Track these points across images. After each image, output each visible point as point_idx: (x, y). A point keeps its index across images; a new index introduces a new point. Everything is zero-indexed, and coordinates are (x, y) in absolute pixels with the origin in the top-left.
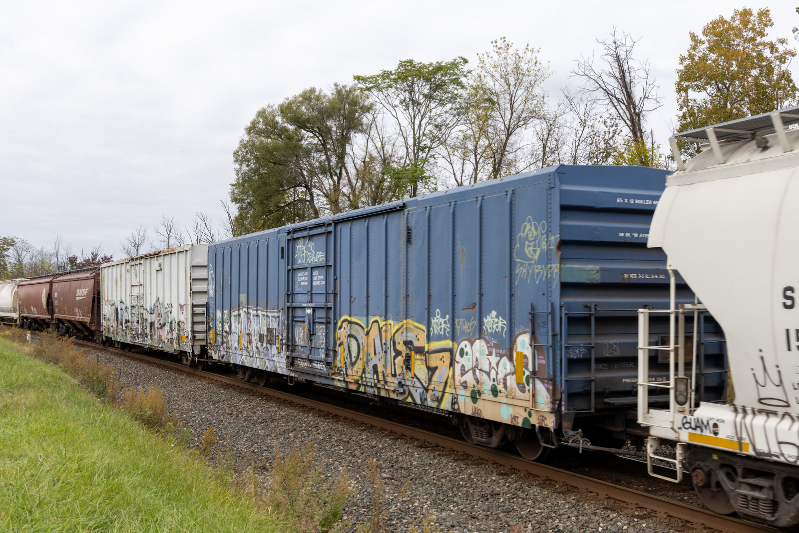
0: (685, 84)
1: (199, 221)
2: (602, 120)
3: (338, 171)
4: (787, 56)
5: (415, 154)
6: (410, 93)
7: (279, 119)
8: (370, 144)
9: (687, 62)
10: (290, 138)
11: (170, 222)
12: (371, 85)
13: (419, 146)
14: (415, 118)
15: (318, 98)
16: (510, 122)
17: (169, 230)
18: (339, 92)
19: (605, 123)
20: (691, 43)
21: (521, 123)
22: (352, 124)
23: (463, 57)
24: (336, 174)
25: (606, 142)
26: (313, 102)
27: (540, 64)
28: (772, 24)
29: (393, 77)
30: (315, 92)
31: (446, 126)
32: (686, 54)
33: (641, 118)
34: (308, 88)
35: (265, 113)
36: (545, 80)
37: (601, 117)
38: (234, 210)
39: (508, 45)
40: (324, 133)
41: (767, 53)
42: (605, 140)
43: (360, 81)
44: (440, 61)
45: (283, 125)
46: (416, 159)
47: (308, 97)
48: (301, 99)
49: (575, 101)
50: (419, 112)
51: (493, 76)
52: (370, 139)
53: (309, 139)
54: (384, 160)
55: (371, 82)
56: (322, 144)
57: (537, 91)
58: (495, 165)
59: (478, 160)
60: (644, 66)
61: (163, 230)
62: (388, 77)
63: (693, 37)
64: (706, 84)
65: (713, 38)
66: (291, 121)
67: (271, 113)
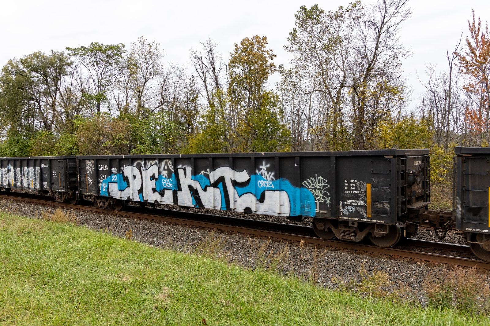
2: (189, 78)
5: (99, 88)
6: (95, 58)
7: (20, 66)
10: (26, 76)
12: (75, 53)
13: (101, 84)
14: (98, 70)
15: (43, 57)
16: (146, 76)
18: (54, 55)
19: (191, 79)
20: (235, 48)
22: (61, 71)
23: (123, 43)
25: (191, 87)
26: (40, 58)
28: (268, 43)
29: (86, 50)
30: (41, 53)
32: (233, 52)
34: (38, 52)
35: (12, 62)
36: (162, 58)
37: (188, 76)
39: (144, 40)
40: (45, 75)
41: (266, 55)
43: (70, 50)
44: (112, 44)
45: (23, 69)
46: (99, 91)
47: (37, 55)
48: (32, 56)
49: (176, 68)
51: (138, 54)
52: (73, 78)
53: (37, 77)
54: (82, 90)
55: (75, 51)
56: (46, 80)
57: (159, 62)
59: (128, 92)
62: (84, 50)
63: (236, 45)
64: (241, 65)
65: (245, 47)
66: (27, 67)
67: (15, 62)
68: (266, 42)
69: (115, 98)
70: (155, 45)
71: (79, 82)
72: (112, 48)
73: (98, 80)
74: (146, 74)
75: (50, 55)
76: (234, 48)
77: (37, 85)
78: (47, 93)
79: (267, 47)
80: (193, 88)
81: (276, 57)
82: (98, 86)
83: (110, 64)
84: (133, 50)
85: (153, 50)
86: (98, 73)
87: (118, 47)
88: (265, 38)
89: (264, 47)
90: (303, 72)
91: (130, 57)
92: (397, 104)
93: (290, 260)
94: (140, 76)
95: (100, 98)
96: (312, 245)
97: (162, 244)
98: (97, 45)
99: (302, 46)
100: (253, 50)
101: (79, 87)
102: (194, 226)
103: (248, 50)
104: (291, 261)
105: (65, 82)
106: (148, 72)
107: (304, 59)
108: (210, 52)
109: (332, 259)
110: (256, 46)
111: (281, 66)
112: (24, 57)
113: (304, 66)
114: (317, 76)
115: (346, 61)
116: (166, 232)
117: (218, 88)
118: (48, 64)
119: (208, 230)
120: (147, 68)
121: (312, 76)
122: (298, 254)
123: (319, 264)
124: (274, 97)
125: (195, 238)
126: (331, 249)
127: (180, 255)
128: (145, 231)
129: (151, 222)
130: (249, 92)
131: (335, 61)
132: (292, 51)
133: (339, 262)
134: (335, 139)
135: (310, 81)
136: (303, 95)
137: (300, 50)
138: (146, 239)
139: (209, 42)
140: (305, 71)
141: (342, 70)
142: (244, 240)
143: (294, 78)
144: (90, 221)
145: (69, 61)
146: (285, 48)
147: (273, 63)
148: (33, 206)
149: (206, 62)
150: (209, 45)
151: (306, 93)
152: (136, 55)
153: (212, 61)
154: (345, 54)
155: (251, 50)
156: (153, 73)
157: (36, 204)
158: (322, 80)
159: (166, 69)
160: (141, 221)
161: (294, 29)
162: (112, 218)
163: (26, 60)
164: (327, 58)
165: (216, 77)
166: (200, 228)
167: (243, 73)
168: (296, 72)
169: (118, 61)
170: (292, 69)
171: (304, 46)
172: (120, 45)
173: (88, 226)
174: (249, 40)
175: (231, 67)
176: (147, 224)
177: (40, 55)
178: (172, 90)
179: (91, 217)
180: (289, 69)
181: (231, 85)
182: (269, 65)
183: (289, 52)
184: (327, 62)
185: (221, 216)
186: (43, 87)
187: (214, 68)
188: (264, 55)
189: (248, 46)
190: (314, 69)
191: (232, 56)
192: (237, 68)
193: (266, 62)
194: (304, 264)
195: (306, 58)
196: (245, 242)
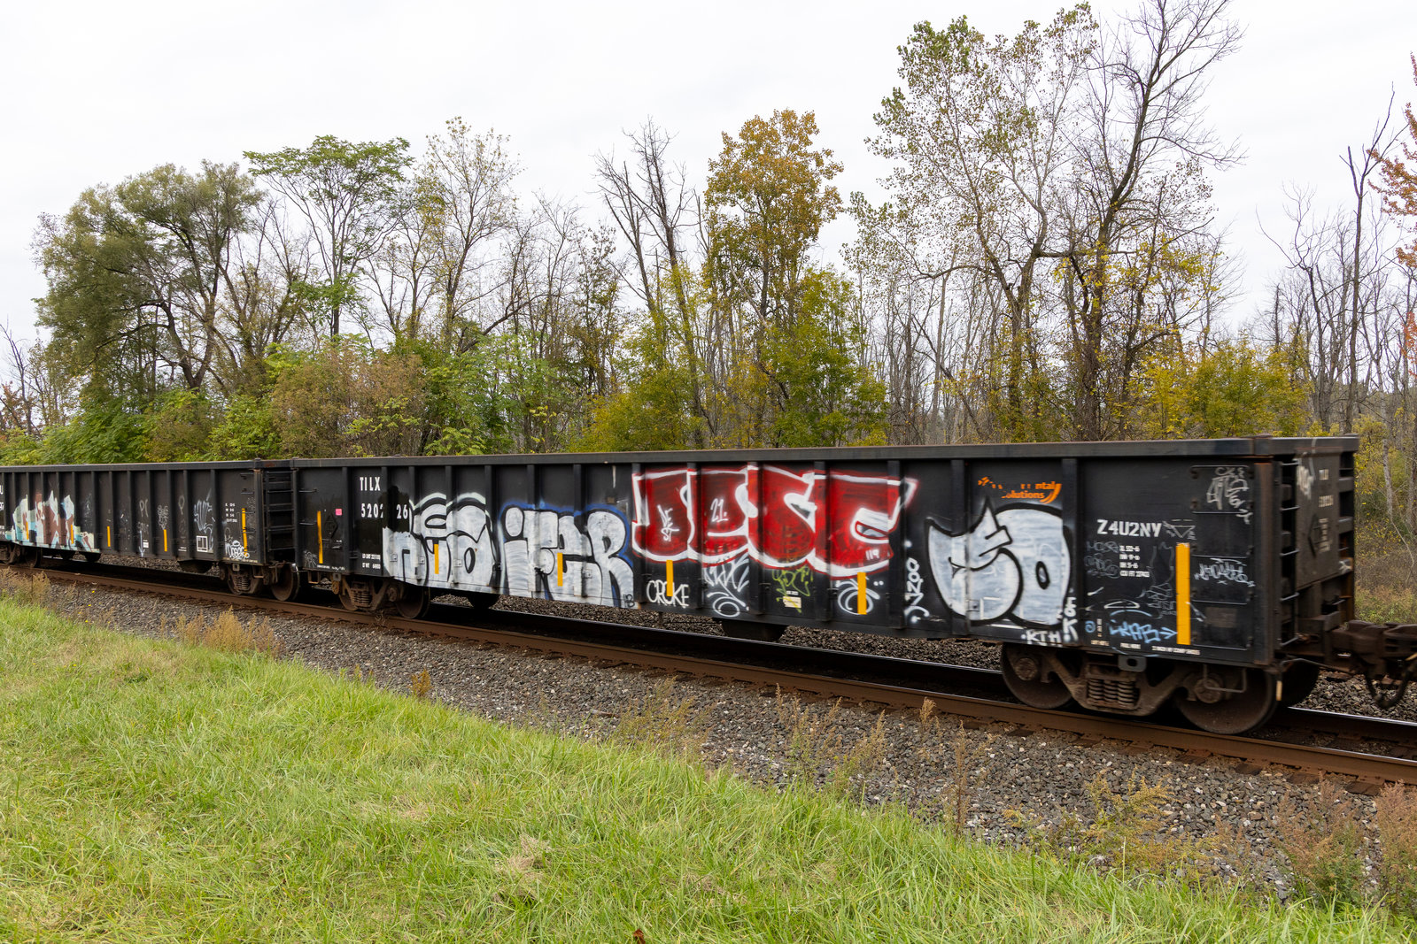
0: (716, 195)
4: (834, 171)
6: (325, 181)
7: (117, 206)
9: (719, 169)
10: (134, 234)
12: (270, 166)
13: (341, 255)
15: (180, 179)
16: (469, 228)
18: (211, 173)
19: (596, 237)
20: (724, 146)
21: (485, 231)
22: (230, 219)
23: (404, 138)
24: (208, 289)
25: (597, 262)
26: (172, 184)
28: (818, 132)
29: (301, 158)
30: (174, 170)
33: (676, 235)
34: (164, 165)
35: (94, 196)
37: (589, 230)
39: (464, 128)
43: (254, 160)
44: (374, 141)
45: (125, 216)
46: (338, 275)
47: (163, 176)
48: (150, 179)
49: (553, 207)
51: (447, 168)
52: (264, 238)
53: (162, 236)
54: (290, 272)
55: (270, 162)
56: (187, 246)
60: (681, 169)
62: (293, 158)
63: (726, 138)
64: (740, 197)
65: (751, 142)
66: (135, 209)
67: (103, 196)
68: (813, 129)
69: (382, 295)
70: (495, 140)
71: (281, 250)
72: (373, 152)
73: (334, 243)
74: (470, 226)
75: (198, 175)
76: (722, 147)
77: (162, 260)
78: (191, 283)
79: (817, 144)
80: (604, 262)
81: (840, 171)
82: (334, 260)
83: (367, 198)
84: (431, 157)
85: (487, 156)
86: (333, 224)
87: (391, 148)
88: (809, 118)
89: (808, 143)
90: (921, 214)
91: (422, 177)
92: (1199, 306)
93: (885, 760)
94: (451, 230)
95: (340, 294)
96: (950, 718)
97: (518, 712)
98: (330, 143)
99: (919, 137)
100: (776, 153)
101: (279, 265)
102: (608, 661)
103: (762, 152)
104: (888, 764)
105: (242, 250)
106: (476, 220)
107: (925, 175)
108: (653, 160)
109: (1009, 760)
110: (783, 139)
111: (857, 198)
112: (128, 180)
113: (925, 196)
114: (961, 226)
115: (1048, 179)
116: (526, 677)
117: (674, 263)
118: (194, 199)
119: (649, 673)
120: (472, 209)
121: (947, 225)
122: (910, 744)
123: (972, 772)
124: (836, 289)
125: (611, 695)
126: (1006, 730)
127: (569, 746)
128: (468, 675)
129: (486, 649)
130: (766, 274)
131: (1014, 180)
132: (888, 153)
133: (1029, 767)
134: (1017, 409)
135: (941, 241)
136: (922, 281)
137: (913, 149)
138: (469, 697)
139: (647, 131)
140: (927, 210)
141: (1035, 207)
142: (752, 703)
143: (894, 231)
144: (313, 646)
145: (252, 191)
146: (869, 144)
147: (835, 189)
148: (154, 604)
149: (641, 189)
150: (648, 140)
151: (930, 276)
152: (440, 171)
153: (657, 185)
154: (1045, 161)
155: (768, 151)
156: (487, 222)
157: (161, 597)
158: (976, 235)
159: (526, 210)
160: (457, 648)
161: (894, 89)
162: (371, 637)
163: (133, 188)
164: (991, 172)
165: (670, 233)
166: (624, 666)
167: (745, 220)
168: (903, 215)
169: (390, 189)
170: (891, 206)
171: (925, 138)
172: (394, 143)
173: (308, 661)
174: (763, 124)
175: (712, 202)
176: (474, 656)
177: (171, 176)
178: (542, 271)
179: (315, 636)
180: (882, 206)
181: (713, 254)
182: (821, 195)
183: (881, 156)
184: (991, 183)
185: (684, 632)
186: (180, 266)
187: (663, 206)
188: (806, 167)
189: (760, 141)
190: (953, 205)
191: (716, 170)
192: (729, 203)
193: (814, 185)
194: (927, 774)
195: (930, 174)
196: (755, 709)
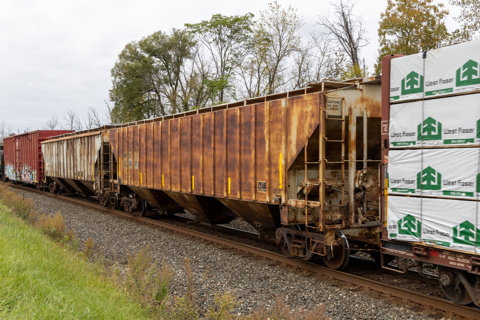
0: (383, 30)
1: (91, 112)
2: (334, 52)
3: (175, 82)
4: (444, 14)
5: (222, 72)
6: (219, 35)
7: (139, 50)
8: (195, 65)
9: (385, 17)
10: (146, 62)
11: (72, 113)
12: (195, 30)
13: (224, 67)
14: (222, 50)
15: (163, 37)
16: (279, 53)
17: (72, 118)
18: (176, 34)
19: (336, 54)
21: (286, 53)
22: (183, 53)
23: (252, 13)
24: (174, 84)
25: (337, 65)
26: (160, 39)
27: (298, 17)
29: (208, 25)
30: (161, 33)
31: (241, 55)
33: (357, 51)
34: (157, 31)
35: (130, 46)
36: (301, 27)
37: (334, 50)
38: (112, 105)
40: (167, 59)
41: (432, 12)
42: (336, 64)
43: (189, 27)
44: (237, 15)
45: (141, 54)
46: (223, 75)
48: (152, 38)
49: (318, 40)
50: (225, 46)
51: (269, 25)
52: (194, 63)
53: (157, 62)
54: (203, 76)
55: (195, 28)
56: (166, 66)
57: (295, 34)
58: (270, 79)
59: (260, 76)
60: (359, 19)
61: (68, 118)
62: (206, 25)
64: (396, 31)
65: (401, 3)
66: (146, 51)
67: (134, 46)
70: (291, 11)
71: (200, 66)
72: (237, 20)
73: (222, 62)
74: (280, 51)
75: (172, 35)
82: (221, 69)
84: (262, 20)
86: (221, 53)
91: (258, 30)
98: (219, 18)
103: (406, 7)
106: (282, 48)
112: (143, 39)
120: (280, 43)
145: (193, 40)
147: (443, 23)
150: (341, 6)
155: (410, 6)
156: (287, 49)
163: (145, 41)
167: (399, 41)
169: (247, 36)
172: (247, 15)
175: (382, 33)
177: (159, 36)
182: (437, 27)
187: (351, 38)
188: (429, 13)
189: (405, 2)
192: (390, 34)
193: (434, 22)
